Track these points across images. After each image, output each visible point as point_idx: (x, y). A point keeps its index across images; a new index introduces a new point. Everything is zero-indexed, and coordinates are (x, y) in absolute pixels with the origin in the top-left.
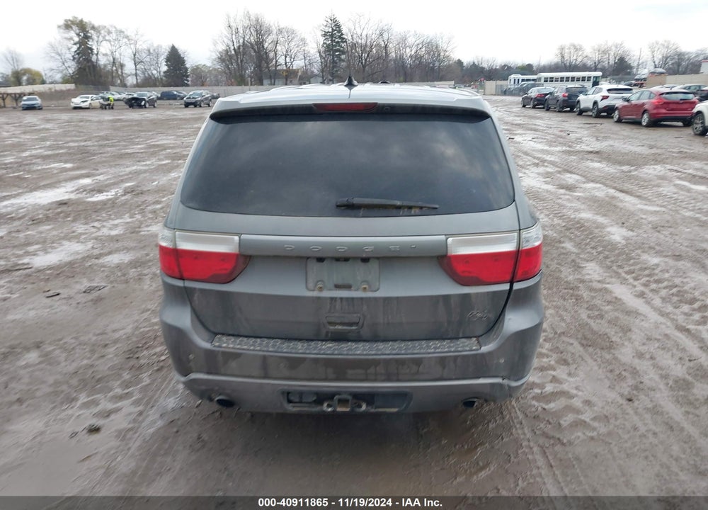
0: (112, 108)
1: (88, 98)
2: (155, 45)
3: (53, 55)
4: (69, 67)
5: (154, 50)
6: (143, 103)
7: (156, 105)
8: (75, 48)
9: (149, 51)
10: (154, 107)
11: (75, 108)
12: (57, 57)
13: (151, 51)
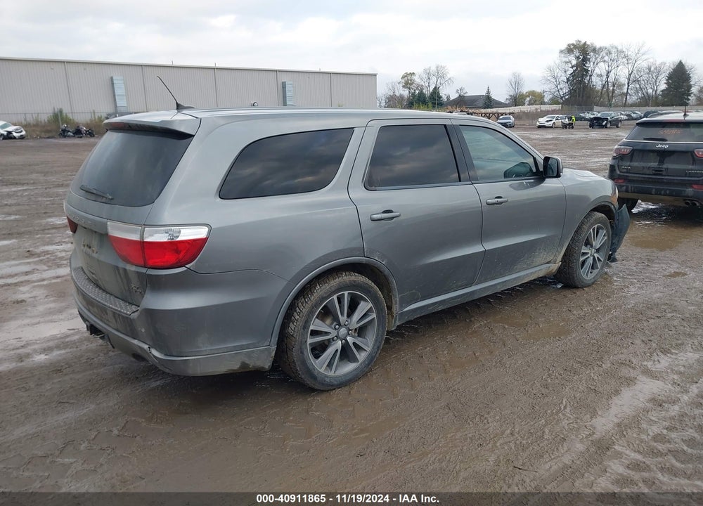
0: (573, 128)
1: (553, 117)
2: (658, 63)
3: (549, 78)
4: (561, 89)
5: (656, 69)
6: (604, 124)
7: (619, 125)
8: (571, 71)
9: (650, 69)
10: (617, 127)
11: (540, 127)
12: (553, 80)
13: (652, 69)
